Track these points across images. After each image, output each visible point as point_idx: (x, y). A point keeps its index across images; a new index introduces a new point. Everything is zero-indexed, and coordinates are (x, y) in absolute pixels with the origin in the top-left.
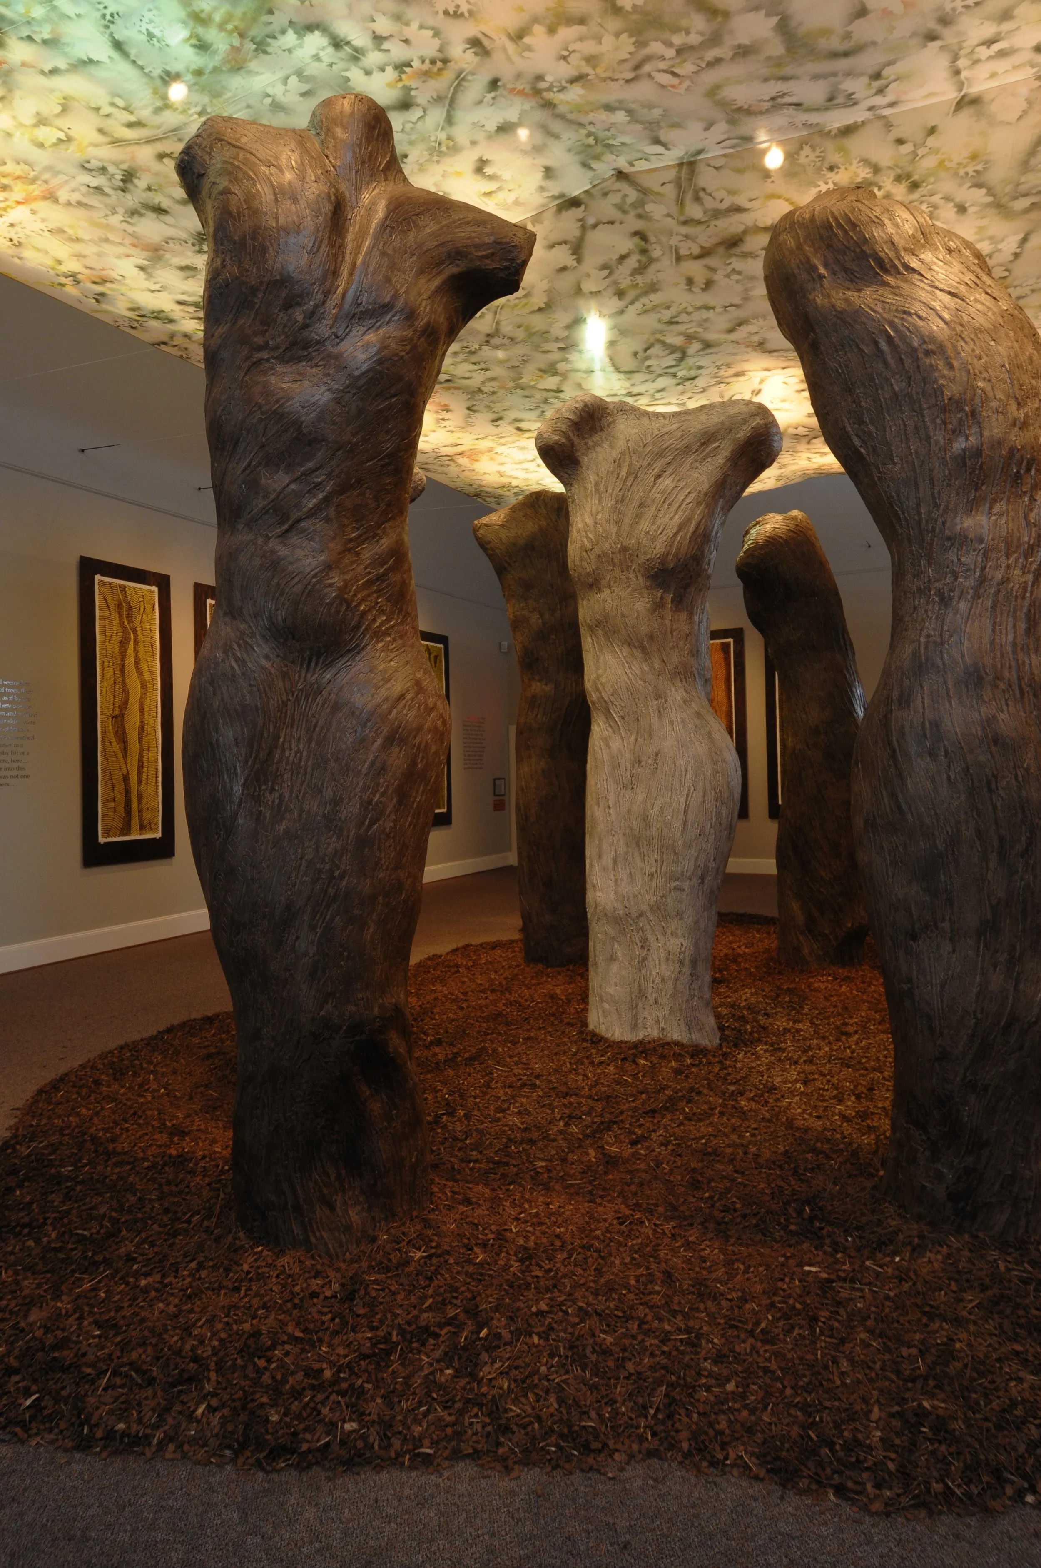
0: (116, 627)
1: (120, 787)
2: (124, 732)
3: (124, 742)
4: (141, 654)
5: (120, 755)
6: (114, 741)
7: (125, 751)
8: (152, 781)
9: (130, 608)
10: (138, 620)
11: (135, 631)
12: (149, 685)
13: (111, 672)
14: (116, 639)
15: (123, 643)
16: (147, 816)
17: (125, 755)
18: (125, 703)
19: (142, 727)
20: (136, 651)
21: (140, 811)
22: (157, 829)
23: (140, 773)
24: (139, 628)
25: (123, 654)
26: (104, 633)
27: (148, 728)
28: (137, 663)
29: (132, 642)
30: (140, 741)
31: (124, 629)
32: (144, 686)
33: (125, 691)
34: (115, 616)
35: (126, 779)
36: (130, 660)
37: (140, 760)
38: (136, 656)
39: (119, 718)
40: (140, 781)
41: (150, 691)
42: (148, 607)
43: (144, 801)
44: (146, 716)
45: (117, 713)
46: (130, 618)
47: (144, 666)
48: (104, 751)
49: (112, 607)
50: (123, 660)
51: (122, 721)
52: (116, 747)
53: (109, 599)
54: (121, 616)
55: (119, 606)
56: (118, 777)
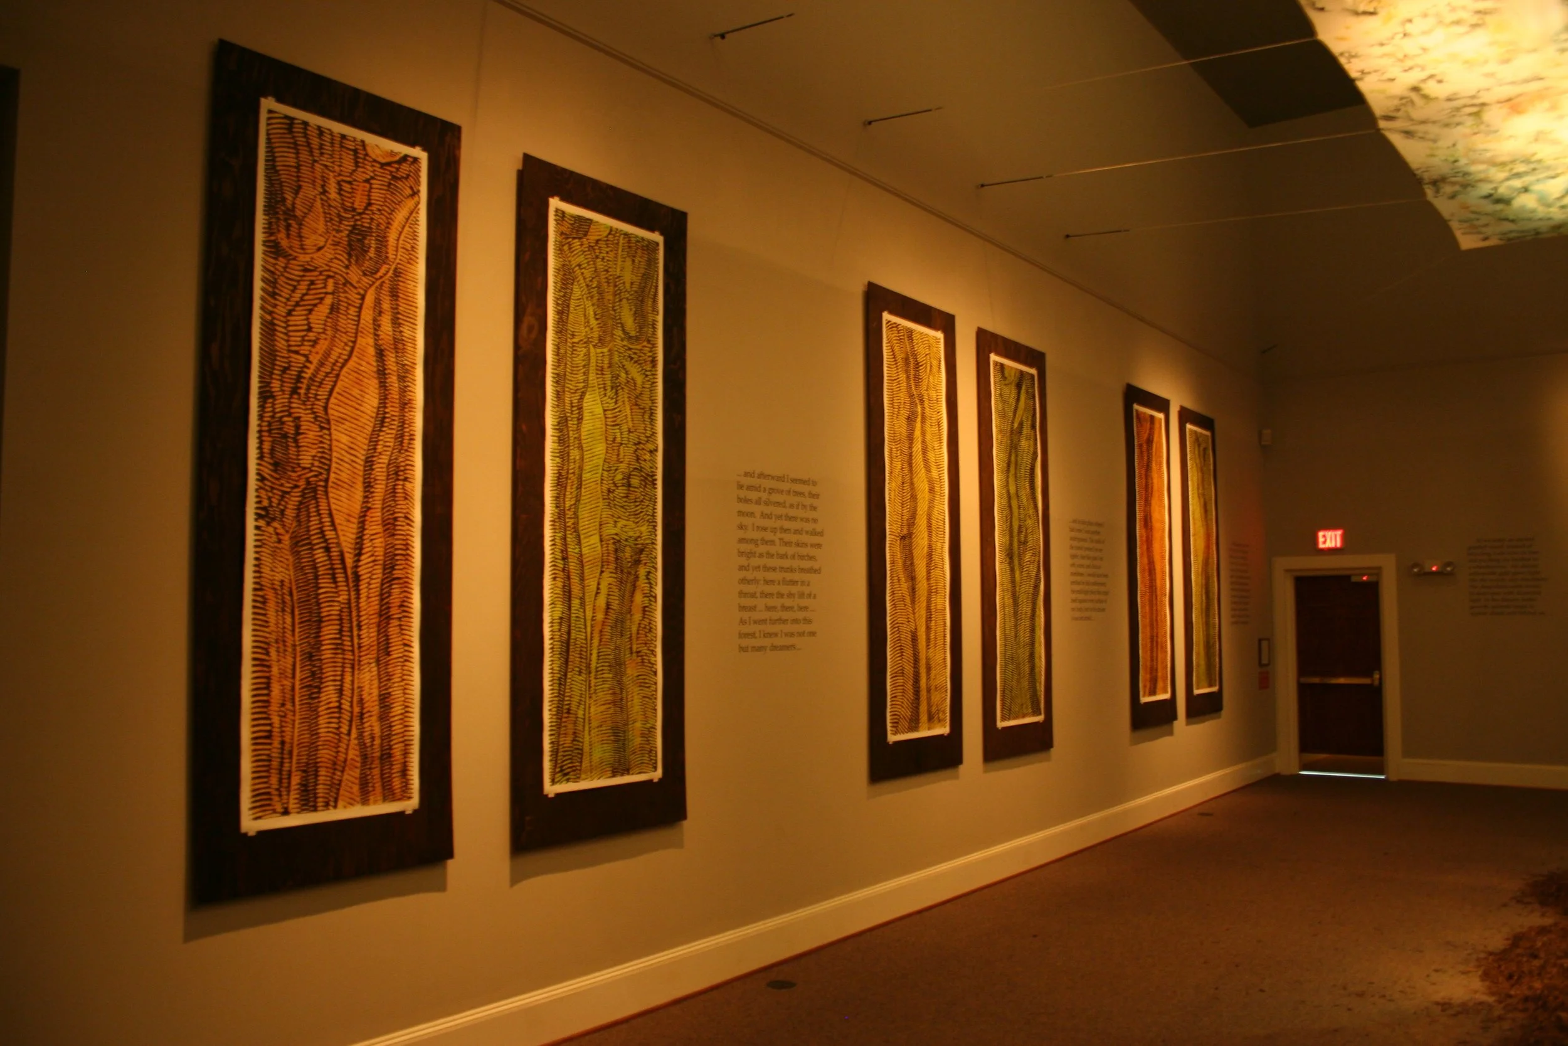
0: (903, 396)
1: (909, 652)
2: (912, 564)
3: (912, 578)
4: (928, 437)
5: (908, 600)
6: (902, 575)
7: (913, 590)
8: (940, 642)
9: (917, 365)
10: (925, 383)
11: (922, 401)
12: (937, 489)
13: (899, 467)
14: (904, 413)
15: (911, 419)
16: (936, 697)
17: (913, 601)
18: (913, 516)
19: (930, 555)
20: (923, 433)
21: (929, 691)
22: (944, 720)
23: (928, 628)
24: (926, 397)
25: (911, 438)
26: (892, 404)
27: (935, 557)
28: (925, 451)
29: (919, 419)
30: (928, 578)
31: (911, 396)
32: (932, 490)
33: (914, 498)
34: (903, 377)
35: (914, 639)
36: (917, 447)
37: (928, 608)
38: (924, 442)
39: (907, 538)
40: (928, 640)
41: (937, 497)
42: (935, 363)
43: (933, 672)
44: (934, 538)
45: (905, 532)
46: (918, 379)
47: (931, 456)
48: (893, 593)
49: (901, 363)
50: (910, 448)
51: (910, 545)
52: (905, 586)
53: (897, 349)
54: (908, 377)
55: (906, 361)
56: (906, 637)
